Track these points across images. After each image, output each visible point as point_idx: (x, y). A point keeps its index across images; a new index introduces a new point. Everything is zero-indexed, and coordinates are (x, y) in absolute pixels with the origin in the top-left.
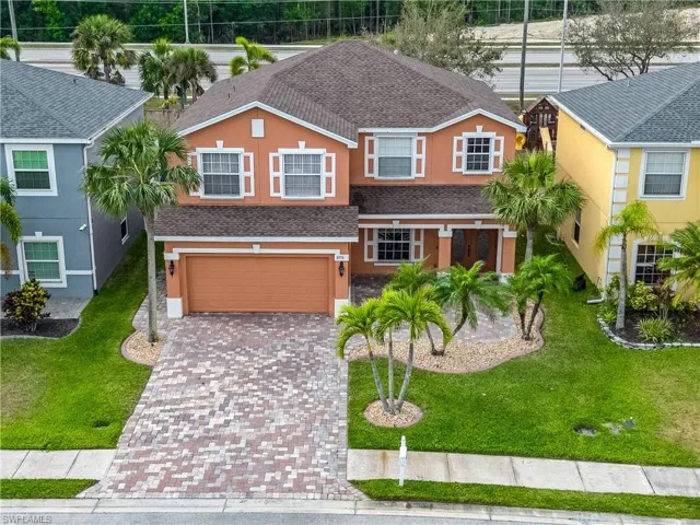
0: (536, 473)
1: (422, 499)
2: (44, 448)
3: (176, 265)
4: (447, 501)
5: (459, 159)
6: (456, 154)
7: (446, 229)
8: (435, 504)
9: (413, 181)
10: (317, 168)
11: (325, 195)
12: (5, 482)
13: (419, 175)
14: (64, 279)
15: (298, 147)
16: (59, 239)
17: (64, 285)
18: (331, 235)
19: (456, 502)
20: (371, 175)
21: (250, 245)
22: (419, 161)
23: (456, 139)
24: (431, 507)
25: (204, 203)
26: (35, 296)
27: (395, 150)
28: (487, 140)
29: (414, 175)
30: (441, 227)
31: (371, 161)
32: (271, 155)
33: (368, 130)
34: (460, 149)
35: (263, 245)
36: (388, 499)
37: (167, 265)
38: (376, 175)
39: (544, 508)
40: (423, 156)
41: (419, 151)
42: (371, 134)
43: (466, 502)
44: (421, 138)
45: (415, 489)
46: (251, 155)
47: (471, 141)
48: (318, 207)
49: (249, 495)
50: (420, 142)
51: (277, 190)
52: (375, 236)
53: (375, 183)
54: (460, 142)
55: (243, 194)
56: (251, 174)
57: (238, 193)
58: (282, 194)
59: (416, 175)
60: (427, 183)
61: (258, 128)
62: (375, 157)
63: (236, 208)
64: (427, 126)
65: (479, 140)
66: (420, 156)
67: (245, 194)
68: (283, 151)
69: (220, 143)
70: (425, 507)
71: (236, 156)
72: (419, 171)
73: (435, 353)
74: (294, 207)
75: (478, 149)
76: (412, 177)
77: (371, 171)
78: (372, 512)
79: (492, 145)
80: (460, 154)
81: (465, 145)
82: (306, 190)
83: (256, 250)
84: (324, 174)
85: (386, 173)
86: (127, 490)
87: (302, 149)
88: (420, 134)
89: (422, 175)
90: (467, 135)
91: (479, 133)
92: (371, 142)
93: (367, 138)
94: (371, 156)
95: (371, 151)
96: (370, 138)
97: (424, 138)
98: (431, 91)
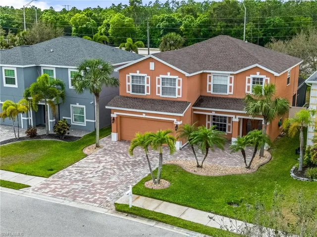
0: (192, 215)
1: (134, 214)
2: (26, 174)
3: (115, 119)
4: (142, 216)
5: (249, 87)
6: (247, 84)
7: (236, 118)
8: (138, 217)
9: (227, 95)
10: (175, 85)
11: (177, 96)
12: (2, 181)
13: (230, 93)
14: (85, 123)
15: (167, 75)
16: (84, 107)
17: (85, 125)
18: (172, 112)
19: (146, 218)
20: (209, 92)
21: (141, 113)
22: (231, 87)
23: (247, 78)
24: (135, 217)
25: (131, 96)
26: (63, 125)
27: (220, 81)
28: (262, 79)
29: (228, 93)
30: (234, 116)
31: (210, 85)
32: (157, 78)
33: (207, 71)
34: (249, 82)
35: (147, 114)
36: (121, 211)
37: (112, 118)
38: (212, 92)
39: (180, 227)
40: (232, 85)
41: (231, 82)
42: (210, 73)
43: (150, 218)
44: (231, 76)
45: (135, 210)
46: (149, 77)
47: (254, 79)
48: (174, 101)
49: (74, 200)
50: (231, 78)
51: (159, 93)
52: (211, 118)
53: (212, 96)
54: (249, 79)
55: (146, 93)
56: (149, 85)
57: (144, 93)
58: (161, 95)
59: (229, 93)
60: (234, 97)
61: (152, 66)
62: (212, 83)
63: (143, 99)
64: (234, 71)
65: (258, 79)
66: (231, 85)
67: (147, 93)
68: (161, 76)
69: (138, 72)
70: (133, 217)
71: (144, 77)
72: (230, 91)
73: (198, 166)
74: (165, 101)
75: (258, 83)
76: (228, 94)
77: (210, 90)
78: (113, 215)
79: (264, 81)
80: (249, 84)
81: (251, 81)
82: (170, 94)
83: (144, 116)
84: (177, 87)
85: (217, 91)
86: (37, 191)
87: (169, 76)
88: (231, 74)
89: (232, 93)
90: (252, 76)
91: (258, 75)
92: (210, 77)
93: (208, 75)
94: (210, 83)
95: (210, 81)
96: (210, 75)
97: (233, 77)
98: (244, 57)
